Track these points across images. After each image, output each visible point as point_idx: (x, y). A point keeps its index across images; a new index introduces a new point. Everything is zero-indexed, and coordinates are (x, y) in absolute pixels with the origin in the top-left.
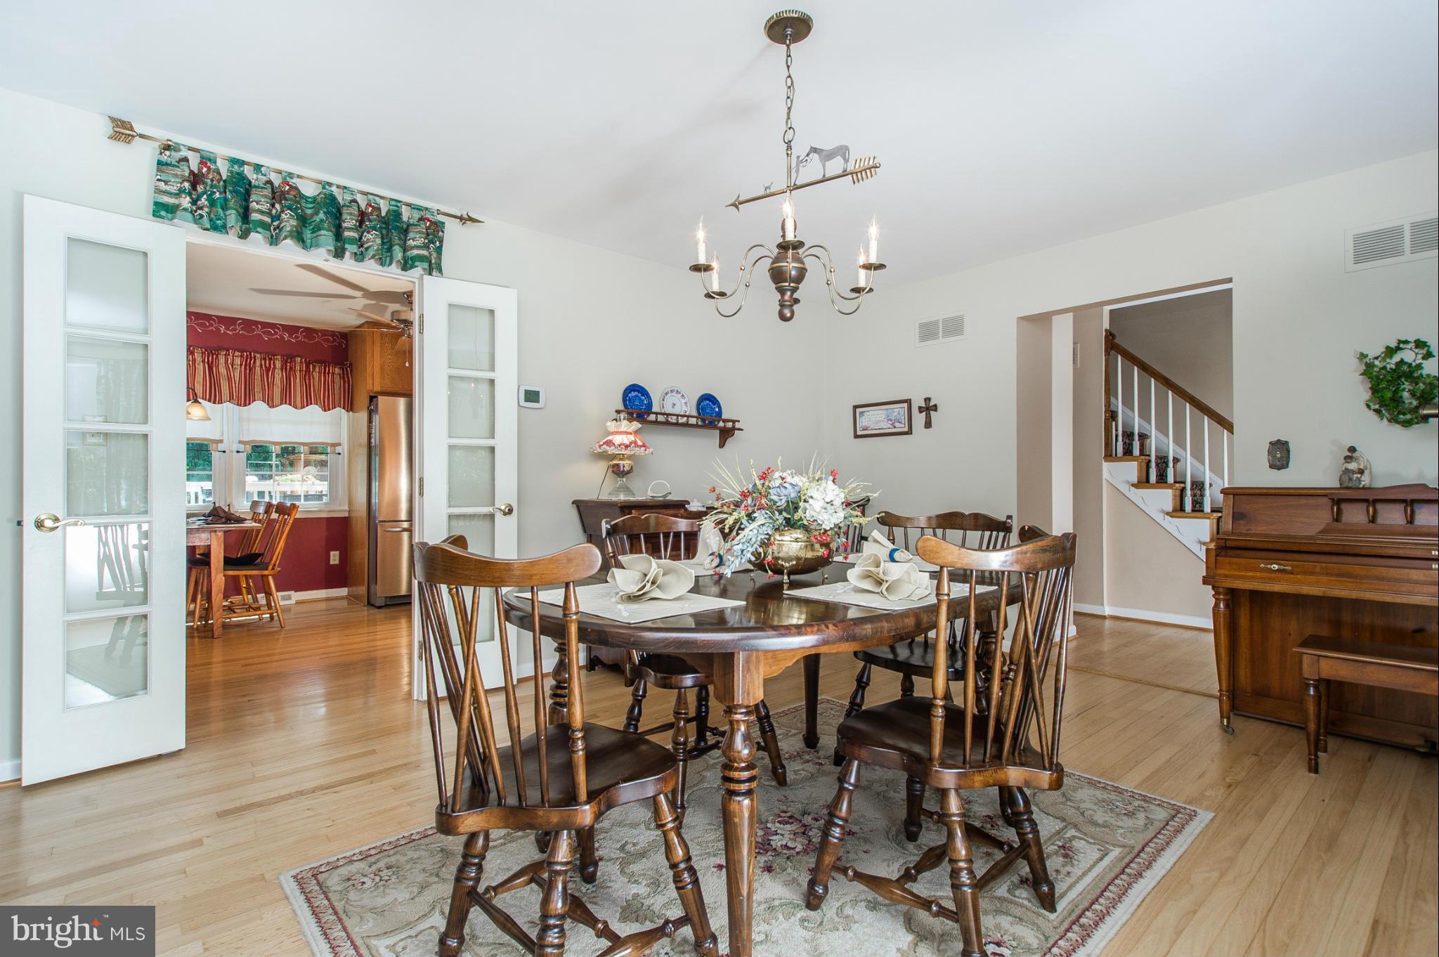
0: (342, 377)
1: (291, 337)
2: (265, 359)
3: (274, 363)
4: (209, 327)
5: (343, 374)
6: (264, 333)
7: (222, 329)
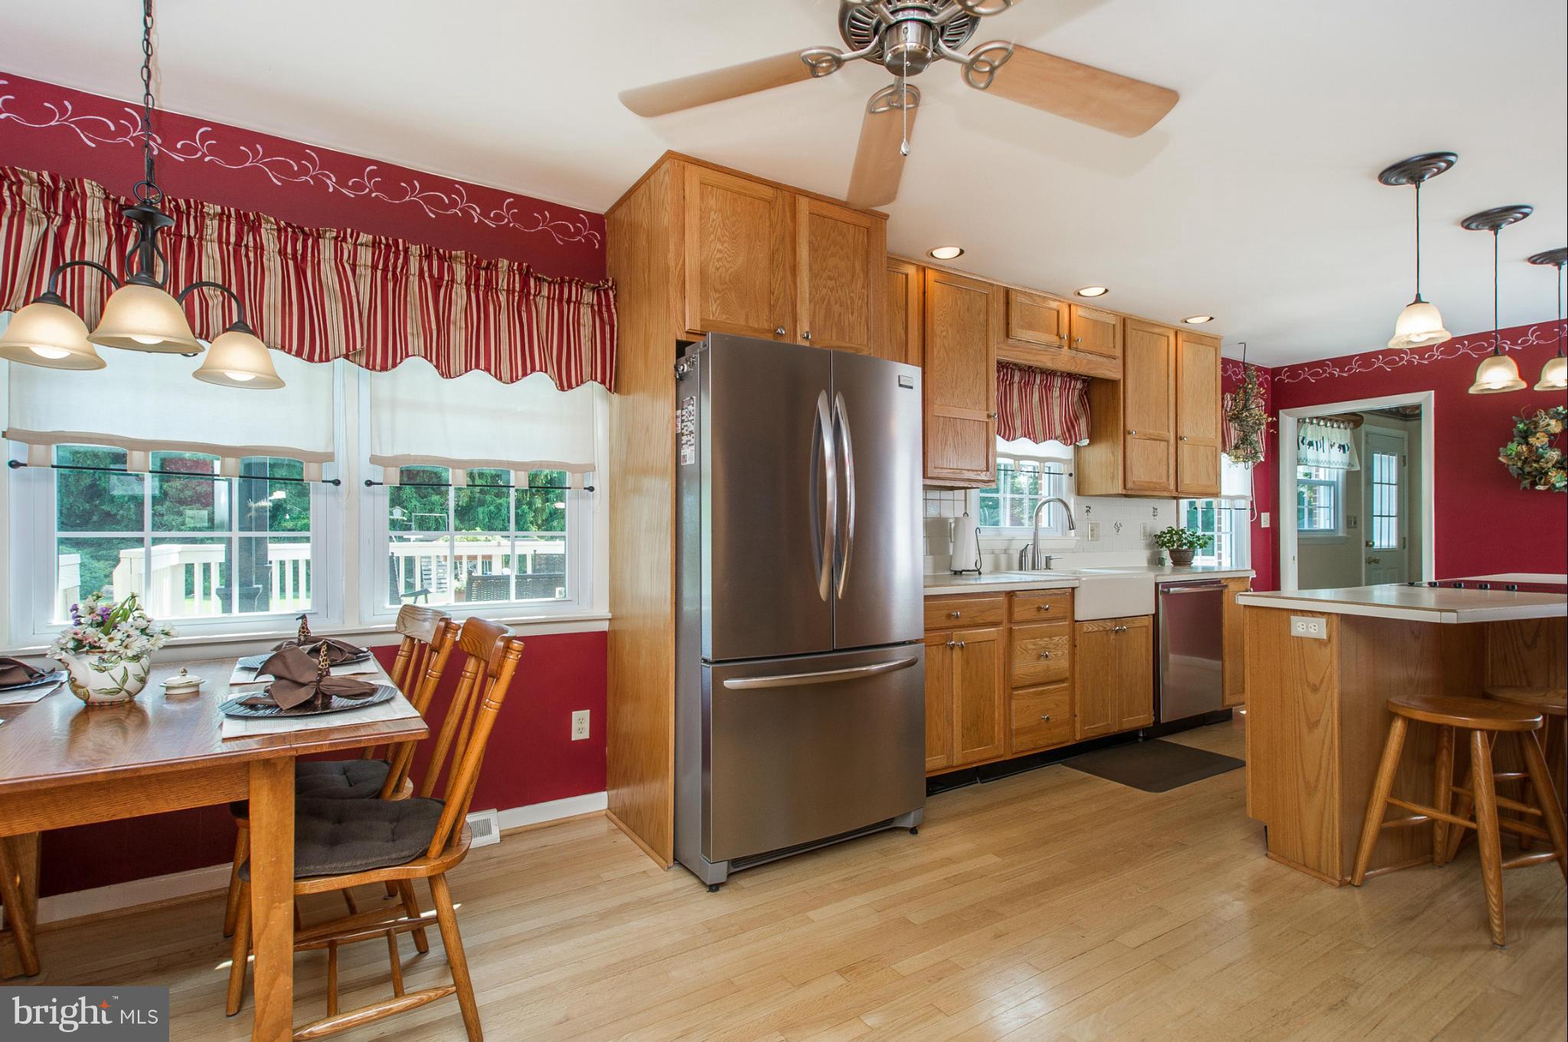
0: (597, 312)
1: (488, 217)
2: (429, 257)
3: (450, 267)
4: (297, 175)
5: (600, 304)
6: (428, 200)
7: (331, 183)
